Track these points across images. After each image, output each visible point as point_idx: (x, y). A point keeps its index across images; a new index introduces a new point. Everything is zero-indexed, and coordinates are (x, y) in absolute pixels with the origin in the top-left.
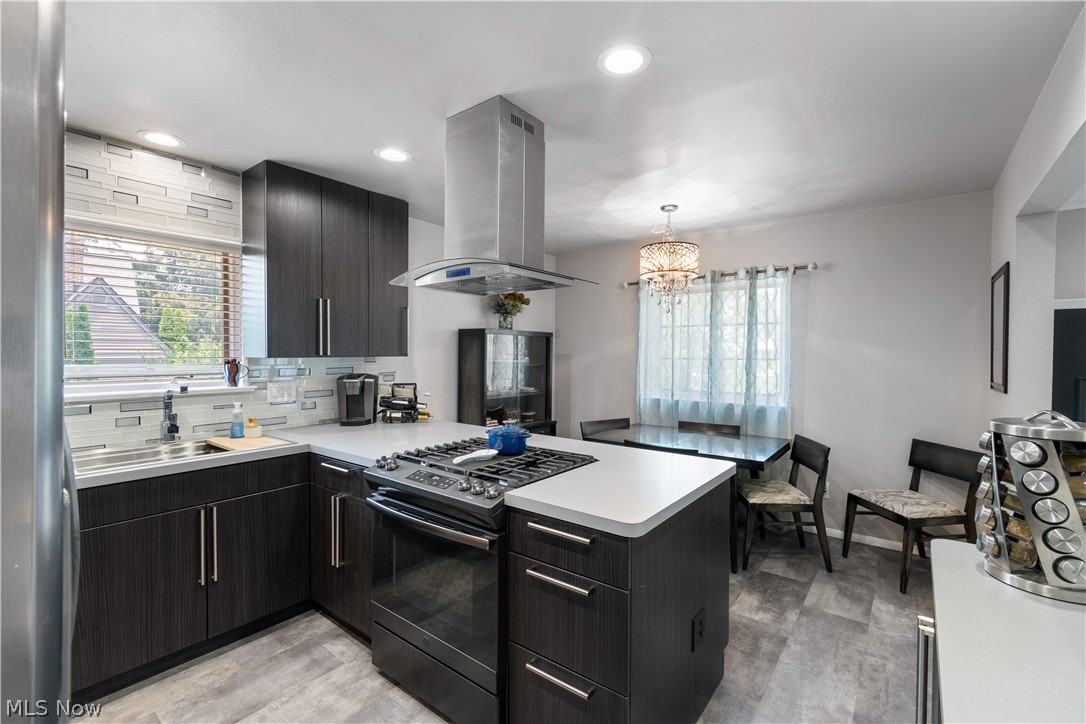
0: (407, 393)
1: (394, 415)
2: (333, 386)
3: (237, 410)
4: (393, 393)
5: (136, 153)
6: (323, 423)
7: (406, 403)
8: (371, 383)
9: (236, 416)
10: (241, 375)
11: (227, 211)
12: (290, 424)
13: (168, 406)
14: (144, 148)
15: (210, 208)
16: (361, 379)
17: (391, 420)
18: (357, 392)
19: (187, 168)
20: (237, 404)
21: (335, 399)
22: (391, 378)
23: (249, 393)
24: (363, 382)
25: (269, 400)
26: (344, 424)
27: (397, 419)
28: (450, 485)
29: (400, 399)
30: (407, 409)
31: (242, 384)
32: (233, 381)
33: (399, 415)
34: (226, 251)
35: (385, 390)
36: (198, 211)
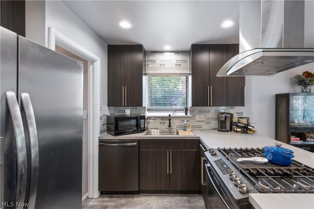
0: (245, 121)
1: (237, 130)
2: (217, 117)
3: (185, 122)
4: (238, 121)
5: (165, 54)
6: (214, 129)
7: (243, 125)
8: (229, 116)
9: (185, 124)
10: (189, 112)
11: (185, 64)
12: (203, 128)
13: (170, 120)
14: (166, 52)
15: (181, 64)
16: (225, 115)
17: (237, 132)
18: (223, 120)
19: (176, 54)
20: (185, 120)
21: (217, 121)
22: (241, 115)
23: (191, 117)
24: (226, 116)
25: (197, 120)
26: (219, 131)
27: (239, 132)
28: (228, 173)
29: (241, 123)
30: (244, 128)
31: (189, 114)
32: (186, 114)
33: (240, 130)
34: (186, 75)
35: (235, 120)
36: (178, 65)
